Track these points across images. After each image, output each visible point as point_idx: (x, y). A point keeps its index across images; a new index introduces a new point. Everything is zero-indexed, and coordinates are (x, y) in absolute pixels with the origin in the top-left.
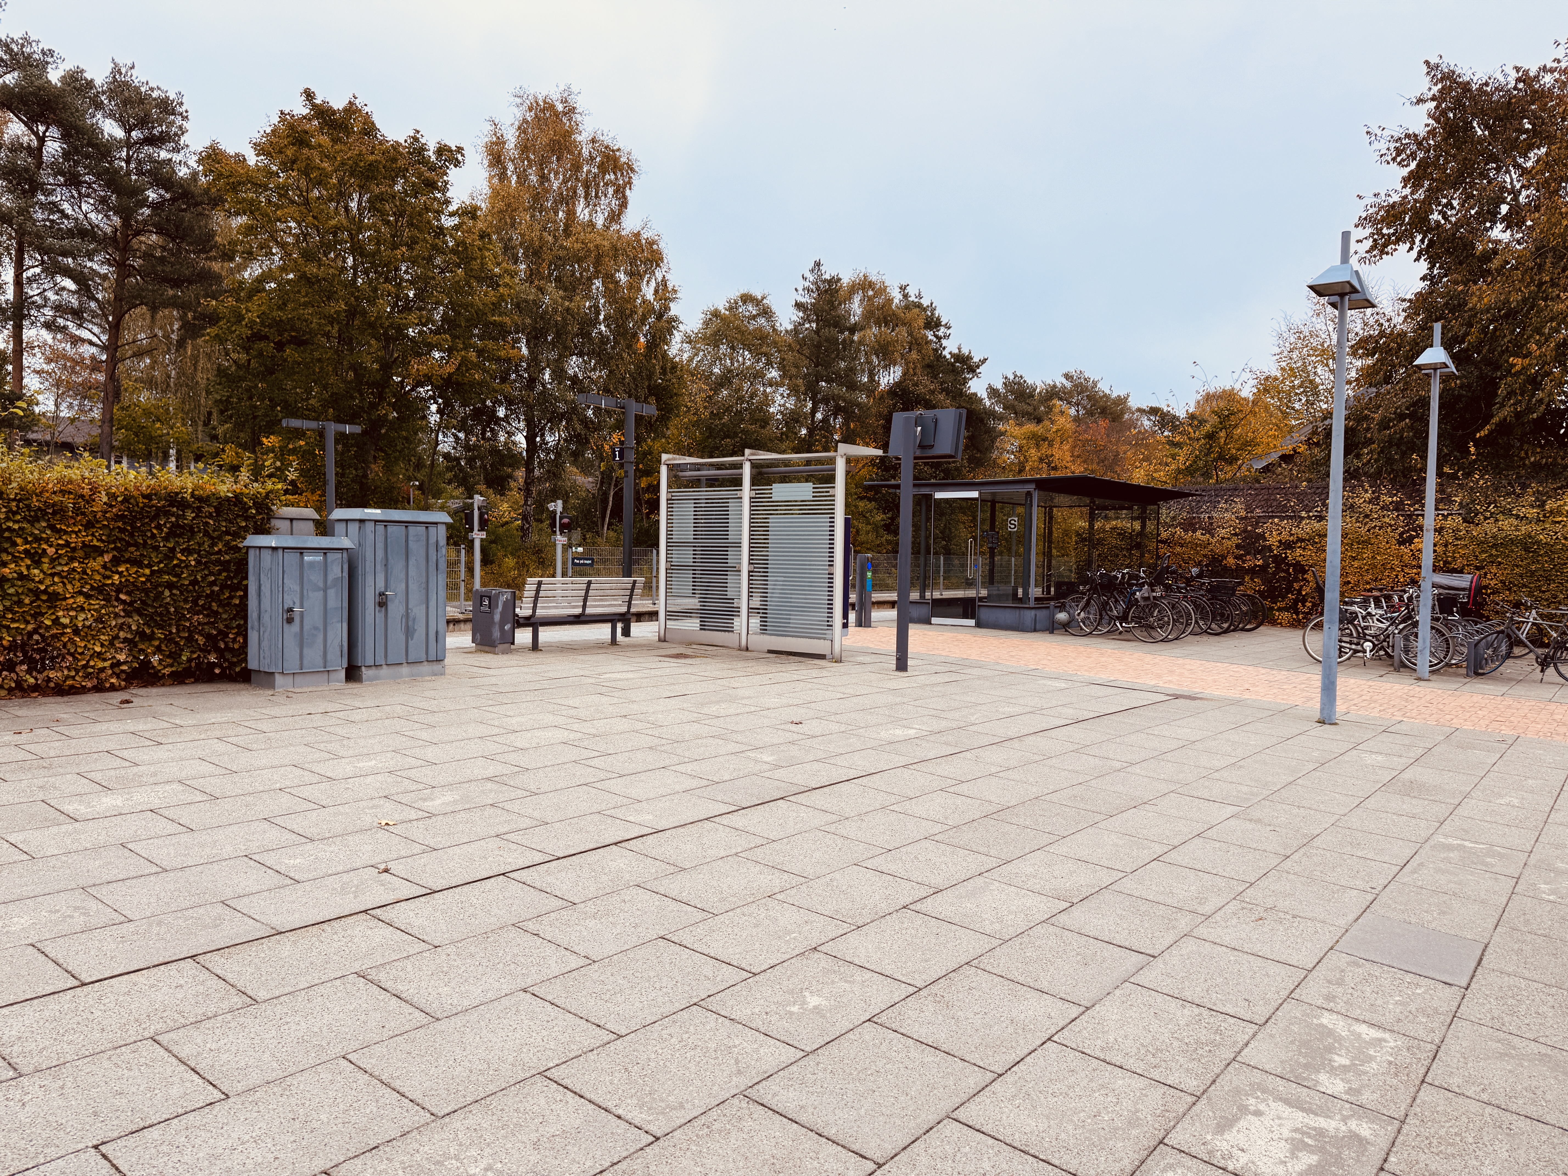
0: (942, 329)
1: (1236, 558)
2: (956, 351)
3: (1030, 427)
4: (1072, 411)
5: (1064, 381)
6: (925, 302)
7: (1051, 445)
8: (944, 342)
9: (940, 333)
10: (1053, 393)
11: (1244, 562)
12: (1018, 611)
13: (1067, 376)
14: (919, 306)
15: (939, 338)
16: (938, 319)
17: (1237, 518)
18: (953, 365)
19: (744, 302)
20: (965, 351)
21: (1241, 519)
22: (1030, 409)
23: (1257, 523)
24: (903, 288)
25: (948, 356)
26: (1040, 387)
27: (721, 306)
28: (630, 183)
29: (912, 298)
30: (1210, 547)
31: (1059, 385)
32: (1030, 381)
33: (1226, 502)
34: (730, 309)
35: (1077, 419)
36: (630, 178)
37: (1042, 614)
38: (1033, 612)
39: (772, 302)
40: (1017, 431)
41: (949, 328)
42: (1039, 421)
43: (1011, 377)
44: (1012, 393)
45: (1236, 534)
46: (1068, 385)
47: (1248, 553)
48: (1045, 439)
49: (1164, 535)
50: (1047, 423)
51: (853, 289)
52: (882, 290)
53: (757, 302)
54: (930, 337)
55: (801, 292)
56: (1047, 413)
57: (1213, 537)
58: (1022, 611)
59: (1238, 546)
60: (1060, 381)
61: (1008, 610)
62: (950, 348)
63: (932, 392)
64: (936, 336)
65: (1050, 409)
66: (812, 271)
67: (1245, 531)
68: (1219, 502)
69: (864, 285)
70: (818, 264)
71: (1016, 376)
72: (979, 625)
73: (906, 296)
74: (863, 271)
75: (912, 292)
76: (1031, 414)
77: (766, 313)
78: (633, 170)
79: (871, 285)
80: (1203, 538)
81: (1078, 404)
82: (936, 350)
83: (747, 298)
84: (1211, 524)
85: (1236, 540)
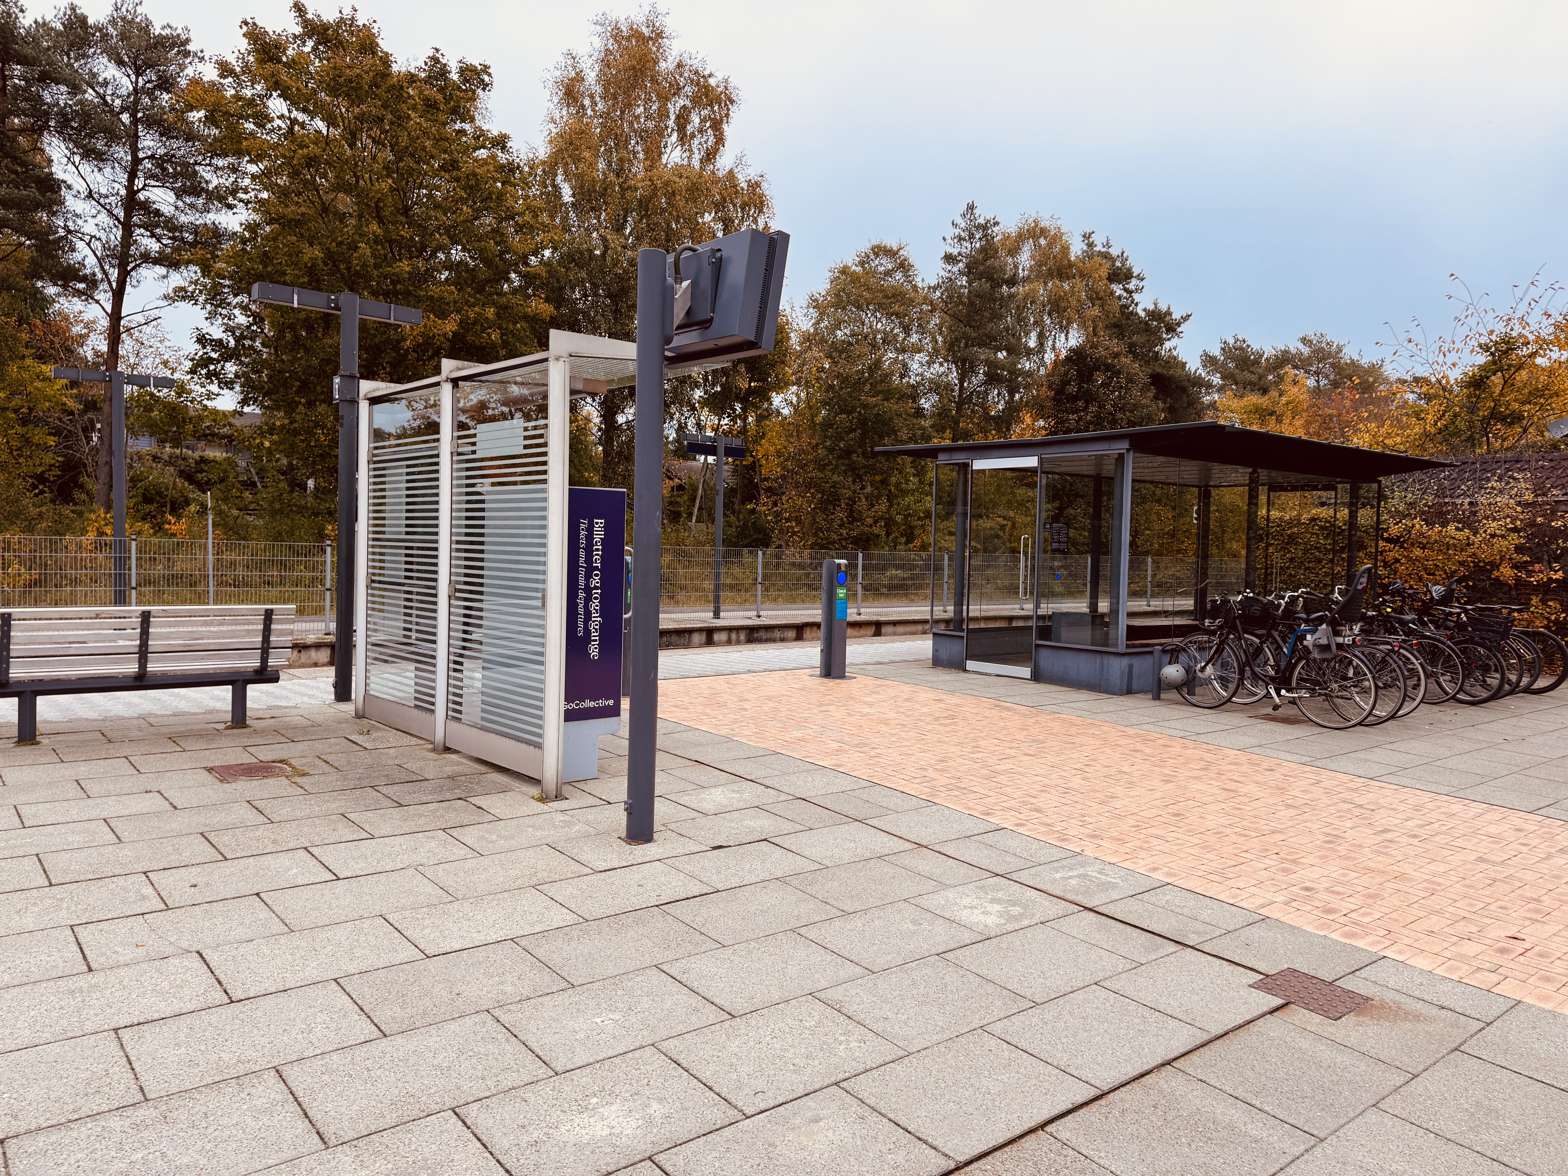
0: (1134, 282)
1: (1515, 567)
2: (1151, 307)
3: (1253, 399)
4: (1311, 382)
5: (1301, 346)
6: (1114, 252)
7: (1279, 421)
8: (1136, 297)
9: (1131, 286)
10: (1284, 359)
11: (1530, 573)
12: (1098, 658)
13: (1304, 340)
14: (1106, 256)
15: (1130, 292)
16: (1129, 270)
17: (1519, 504)
18: (1146, 323)
19: (877, 255)
20: (1163, 307)
21: (1527, 505)
22: (1254, 378)
23: (1554, 512)
24: (1086, 237)
25: (1142, 314)
26: (1269, 351)
27: (850, 260)
28: (727, 115)
29: (1099, 248)
30: (1471, 550)
31: (1293, 351)
32: (1255, 346)
33: (1500, 479)
34: (862, 263)
35: (1317, 391)
36: (728, 110)
37: (1142, 665)
38: (1125, 662)
39: (911, 254)
40: (1235, 404)
41: (1142, 280)
42: (1265, 391)
43: (1231, 341)
44: (1233, 359)
45: (1515, 530)
46: (1306, 351)
47: (1539, 560)
48: (1272, 413)
49: (1394, 530)
50: (1274, 393)
51: (1021, 237)
52: (1056, 238)
53: (890, 253)
54: (1118, 292)
55: (949, 241)
56: (1277, 384)
57: (1475, 534)
58: (1106, 658)
59: (1519, 549)
60: (1295, 346)
61: (1083, 656)
62: (1143, 303)
63: (1116, 355)
64: (1126, 290)
65: (1281, 379)
66: (964, 216)
67: (1532, 524)
68: (1488, 480)
69: (1035, 232)
70: (971, 208)
71: (1237, 340)
72: (1037, 677)
73: (1091, 245)
74: (1034, 215)
75: (1099, 240)
76: (1255, 384)
77: (904, 266)
78: (732, 102)
79: (1044, 232)
80: (1459, 535)
81: (1317, 373)
82: (1126, 307)
83: (879, 251)
84: (1474, 513)
85: (1515, 539)
